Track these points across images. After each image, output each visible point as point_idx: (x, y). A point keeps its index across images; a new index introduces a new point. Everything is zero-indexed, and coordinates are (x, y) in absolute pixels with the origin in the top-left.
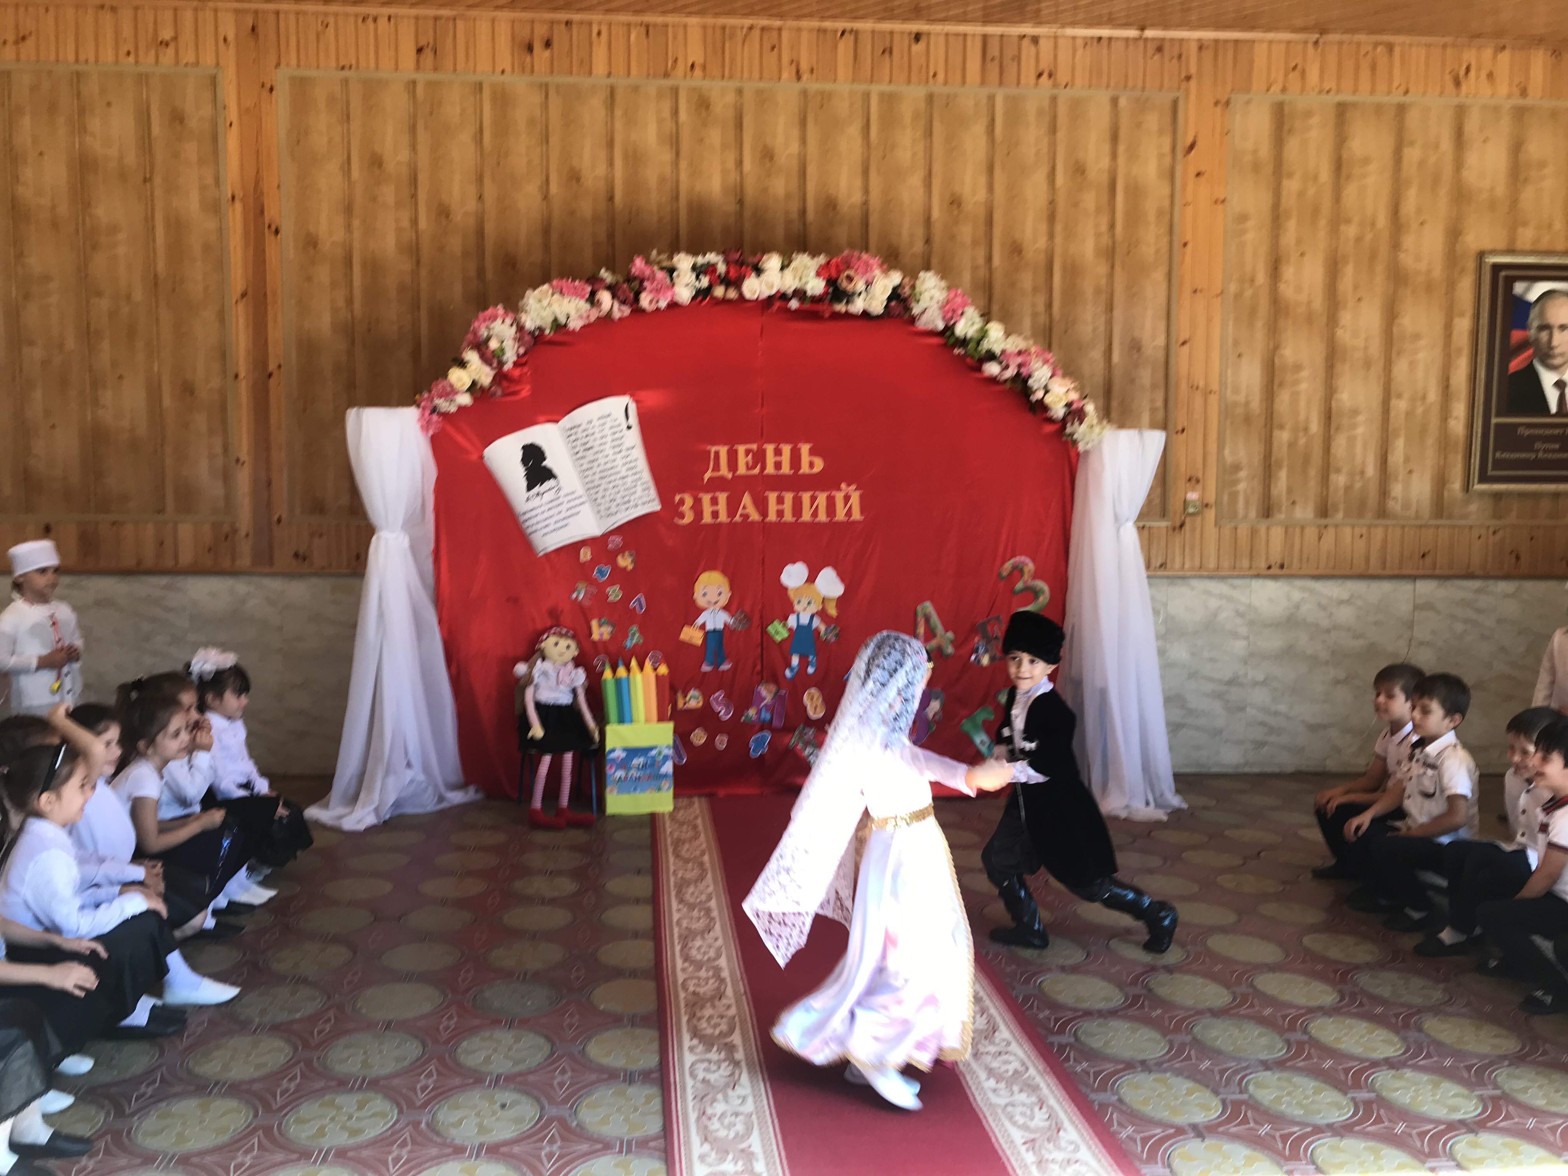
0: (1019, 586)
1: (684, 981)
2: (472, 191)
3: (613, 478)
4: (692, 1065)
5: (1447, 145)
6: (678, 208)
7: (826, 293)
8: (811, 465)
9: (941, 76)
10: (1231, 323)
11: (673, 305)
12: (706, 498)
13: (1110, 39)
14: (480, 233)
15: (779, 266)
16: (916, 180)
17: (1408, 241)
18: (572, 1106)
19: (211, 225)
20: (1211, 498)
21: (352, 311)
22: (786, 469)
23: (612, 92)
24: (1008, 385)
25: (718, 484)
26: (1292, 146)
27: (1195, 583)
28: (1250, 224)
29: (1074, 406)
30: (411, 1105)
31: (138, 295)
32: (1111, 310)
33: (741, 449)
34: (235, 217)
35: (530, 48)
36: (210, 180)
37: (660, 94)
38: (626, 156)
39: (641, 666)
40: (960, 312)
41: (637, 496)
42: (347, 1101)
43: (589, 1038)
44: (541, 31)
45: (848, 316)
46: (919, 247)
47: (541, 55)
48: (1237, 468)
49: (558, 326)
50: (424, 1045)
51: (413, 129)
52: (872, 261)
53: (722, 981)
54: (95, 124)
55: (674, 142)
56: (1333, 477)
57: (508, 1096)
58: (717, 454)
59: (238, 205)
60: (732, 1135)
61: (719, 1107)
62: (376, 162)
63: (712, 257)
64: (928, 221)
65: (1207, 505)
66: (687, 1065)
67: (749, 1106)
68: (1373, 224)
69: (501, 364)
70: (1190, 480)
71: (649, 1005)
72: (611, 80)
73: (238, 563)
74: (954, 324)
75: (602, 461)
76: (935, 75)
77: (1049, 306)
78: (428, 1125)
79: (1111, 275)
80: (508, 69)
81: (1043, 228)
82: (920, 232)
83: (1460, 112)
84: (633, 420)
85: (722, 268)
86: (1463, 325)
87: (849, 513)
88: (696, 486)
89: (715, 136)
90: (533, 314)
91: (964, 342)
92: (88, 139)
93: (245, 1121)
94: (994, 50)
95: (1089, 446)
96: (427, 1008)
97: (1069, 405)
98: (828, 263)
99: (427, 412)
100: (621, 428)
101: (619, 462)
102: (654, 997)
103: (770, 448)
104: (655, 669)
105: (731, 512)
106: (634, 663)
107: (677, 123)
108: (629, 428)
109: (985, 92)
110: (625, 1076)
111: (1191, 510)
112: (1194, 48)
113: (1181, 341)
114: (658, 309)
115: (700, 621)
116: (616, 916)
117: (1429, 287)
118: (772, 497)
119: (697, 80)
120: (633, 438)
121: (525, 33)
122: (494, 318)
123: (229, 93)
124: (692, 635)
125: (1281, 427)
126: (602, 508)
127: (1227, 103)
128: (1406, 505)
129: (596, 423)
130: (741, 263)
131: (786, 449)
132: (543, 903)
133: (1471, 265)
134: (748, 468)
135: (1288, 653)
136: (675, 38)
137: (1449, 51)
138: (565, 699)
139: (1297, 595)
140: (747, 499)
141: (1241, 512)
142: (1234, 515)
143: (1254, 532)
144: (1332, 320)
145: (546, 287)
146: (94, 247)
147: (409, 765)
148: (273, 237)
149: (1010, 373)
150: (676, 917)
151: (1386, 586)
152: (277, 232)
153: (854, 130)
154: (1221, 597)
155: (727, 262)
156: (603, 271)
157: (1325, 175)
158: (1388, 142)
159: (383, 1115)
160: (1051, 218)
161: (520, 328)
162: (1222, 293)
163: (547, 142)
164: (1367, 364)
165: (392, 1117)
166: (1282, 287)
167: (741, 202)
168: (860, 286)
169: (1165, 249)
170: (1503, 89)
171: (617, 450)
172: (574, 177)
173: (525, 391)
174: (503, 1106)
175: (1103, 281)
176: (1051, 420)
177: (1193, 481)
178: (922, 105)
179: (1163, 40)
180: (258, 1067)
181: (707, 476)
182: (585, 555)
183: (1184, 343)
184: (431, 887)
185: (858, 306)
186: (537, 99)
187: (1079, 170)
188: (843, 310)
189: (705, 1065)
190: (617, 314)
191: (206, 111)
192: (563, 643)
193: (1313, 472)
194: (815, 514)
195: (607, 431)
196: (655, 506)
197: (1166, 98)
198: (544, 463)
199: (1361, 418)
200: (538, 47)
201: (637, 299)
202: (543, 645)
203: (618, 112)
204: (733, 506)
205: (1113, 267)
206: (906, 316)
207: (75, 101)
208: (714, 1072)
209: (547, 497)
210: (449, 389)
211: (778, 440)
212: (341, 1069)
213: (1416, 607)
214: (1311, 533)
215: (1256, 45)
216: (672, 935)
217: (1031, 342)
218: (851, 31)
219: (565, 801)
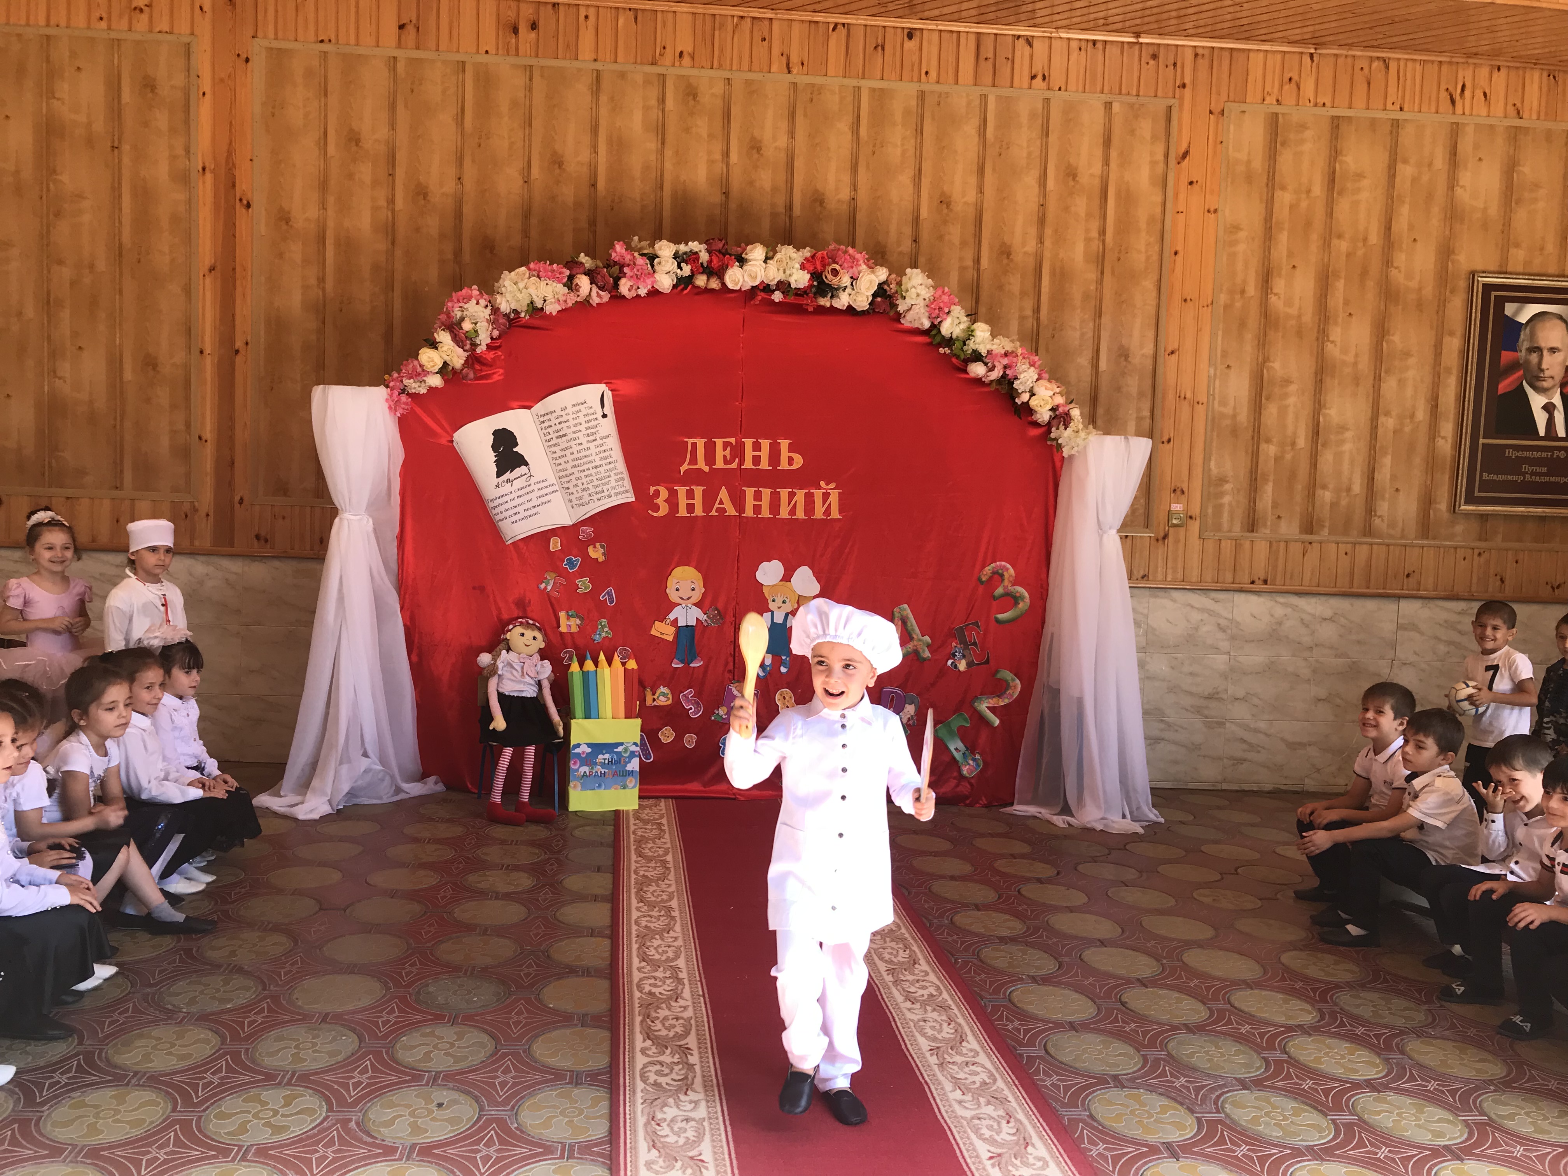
0: (1000, 591)
1: (641, 980)
2: (451, 172)
3: (585, 467)
4: (643, 1069)
5: (1440, 162)
6: (662, 197)
7: (811, 286)
8: (791, 461)
9: (933, 75)
10: (1220, 333)
11: (654, 293)
12: (682, 491)
13: (1105, 42)
14: (458, 215)
15: (764, 258)
16: (905, 179)
17: (1400, 258)
18: (513, 1107)
19: (180, 196)
20: (1196, 510)
21: (324, 290)
22: (764, 465)
23: (598, 76)
24: (994, 386)
25: (695, 477)
26: (1285, 159)
27: (1176, 594)
28: (1242, 235)
29: (1061, 410)
30: (342, 1102)
31: (101, 265)
32: (1100, 316)
33: (719, 442)
34: (205, 188)
35: (515, 30)
36: (180, 151)
37: (647, 82)
38: (610, 142)
39: (610, 662)
40: (946, 310)
41: (609, 487)
42: (273, 1096)
43: (536, 1036)
44: (527, 11)
45: (833, 310)
46: (906, 246)
47: (526, 35)
48: (1222, 480)
49: (535, 310)
50: (361, 1039)
51: (392, 107)
52: (858, 256)
53: (680, 981)
54: (63, 88)
55: (661, 131)
56: (1319, 492)
57: (444, 1095)
58: (694, 445)
59: (209, 176)
60: (682, 1141)
61: (670, 1112)
62: (353, 139)
63: (694, 246)
64: (916, 220)
65: (1191, 517)
66: (639, 1066)
67: (702, 1112)
68: (1365, 240)
69: (474, 345)
70: (1175, 490)
71: (601, 1006)
72: (598, 66)
73: (197, 543)
74: (940, 322)
75: (575, 449)
76: (927, 73)
77: (1037, 310)
78: (357, 1124)
79: (1100, 282)
80: (492, 51)
81: (1033, 231)
82: (908, 231)
83: (1455, 131)
84: (609, 409)
85: (704, 257)
86: (1453, 345)
87: (827, 512)
88: (672, 479)
89: (702, 126)
90: (509, 296)
91: (949, 342)
92: (55, 103)
93: (163, 1115)
94: (988, 51)
95: (1073, 452)
96: (366, 1002)
97: (1053, 409)
98: (813, 256)
99: (396, 393)
100: (595, 416)
101: (593, 450)
102: (607, 995)
103: (748, 443)
104: (624, 664)
105: (707, 507)
106: (602, 657)
107: (663, 110)
108: (604, 416)
109: (978, 91)
110: (571, 1077)
111: (1175, 522)
112: (1189, 55)
113: (1170, 349)
114: (638, 296)
115: (672, 616)
116: (572, 913)
117: (1420, 305)
118: (750, 492)
119: (686, 69)
120: (608, 427)
121: (512, 14)
122: (469, 298)
123: (203, 62)
124: (663, 630)
125: (1268, 441)
126: (573, 497)
127: (1222, 112)
128: (1392, 525)
129: (570, 410)
130: (724, 253)
131: (765, 444)
132: (496, 898)
133: (1462, 284)
134: (726, 462)
135: (1271, 669)
136: (664, 24)
137: (1445, 68)
138: (530, 692)
139: (1279, 611)
140: (723, 494)
141: (1226, 526)
142: (1218, 527)
143: (1238, 547)
144: (1322, 335)
145: (523, 268)
146: (58, 214)
147: (365, 755)
148: (244, 211)
149: (995, 375)
150: (635, 915)
151: (1370, 605)
152: (248, 206)
153: (843, 126)
154: (1202, 610)
155: (709, 251)
156: (582, 254)
157: (1318, 190)
158: (1382, 158)
159: (310, 1111)
160: (1042, 221)
161: (495, 310)
162: (1212, 303)
163: (530, 125)
164: (1356, 380)
165: (321, 1114)
166: (1273, 299)
167: (726, 194)
168: (846, 280)
169: (1155, 257)
170: (1498, 108)
171: (591, 438)
172: (557, 162)
173: (498, 376)
174: (440, 1105)
175: (1093, 287)
176: (1036, 424)
177: (1178, 492)
178: (914, 103)
179: (1159, 45)
180: (182, 1058)
181: (683, 469)
182: (555, 544)
183: (1172, 353)
184: (381, 879)
185: (843, 301)
186: (520, 80)
187: (1071, 174)
188: (828, 305)
189: (658, 1067)
190: (595, 300)
191: (179, 80)
192: (529, 634)
193: (1299, 488)
194: (793, 511)
195: (582, 419)
196: (630, 498)
197: (1161, 105)
198: (515, 450)
199: (1349, 435)
200: (523, 29)
201: (616, 285)
202: (508, 636)
203: (603, 98)
204: (709, 499)
205: (1102, 273)
206: (892, 314)
207: (44, 65)
208: (666, 1075)
209: (517, 484)
210: (419, 369)
211: (757, 435)
212: (269, 1062)
213: (1400, 627)
214: (1296, 549)
215: (1251, 54)
216: (630, 933)
217: (1018, 344)
218: (843, 25)
219: (525, 796)
